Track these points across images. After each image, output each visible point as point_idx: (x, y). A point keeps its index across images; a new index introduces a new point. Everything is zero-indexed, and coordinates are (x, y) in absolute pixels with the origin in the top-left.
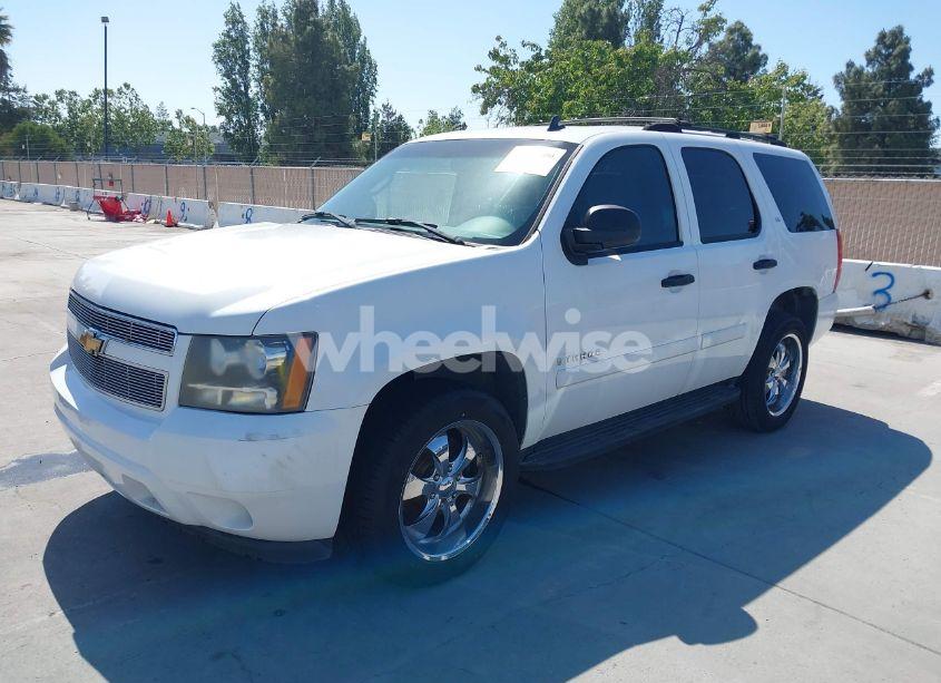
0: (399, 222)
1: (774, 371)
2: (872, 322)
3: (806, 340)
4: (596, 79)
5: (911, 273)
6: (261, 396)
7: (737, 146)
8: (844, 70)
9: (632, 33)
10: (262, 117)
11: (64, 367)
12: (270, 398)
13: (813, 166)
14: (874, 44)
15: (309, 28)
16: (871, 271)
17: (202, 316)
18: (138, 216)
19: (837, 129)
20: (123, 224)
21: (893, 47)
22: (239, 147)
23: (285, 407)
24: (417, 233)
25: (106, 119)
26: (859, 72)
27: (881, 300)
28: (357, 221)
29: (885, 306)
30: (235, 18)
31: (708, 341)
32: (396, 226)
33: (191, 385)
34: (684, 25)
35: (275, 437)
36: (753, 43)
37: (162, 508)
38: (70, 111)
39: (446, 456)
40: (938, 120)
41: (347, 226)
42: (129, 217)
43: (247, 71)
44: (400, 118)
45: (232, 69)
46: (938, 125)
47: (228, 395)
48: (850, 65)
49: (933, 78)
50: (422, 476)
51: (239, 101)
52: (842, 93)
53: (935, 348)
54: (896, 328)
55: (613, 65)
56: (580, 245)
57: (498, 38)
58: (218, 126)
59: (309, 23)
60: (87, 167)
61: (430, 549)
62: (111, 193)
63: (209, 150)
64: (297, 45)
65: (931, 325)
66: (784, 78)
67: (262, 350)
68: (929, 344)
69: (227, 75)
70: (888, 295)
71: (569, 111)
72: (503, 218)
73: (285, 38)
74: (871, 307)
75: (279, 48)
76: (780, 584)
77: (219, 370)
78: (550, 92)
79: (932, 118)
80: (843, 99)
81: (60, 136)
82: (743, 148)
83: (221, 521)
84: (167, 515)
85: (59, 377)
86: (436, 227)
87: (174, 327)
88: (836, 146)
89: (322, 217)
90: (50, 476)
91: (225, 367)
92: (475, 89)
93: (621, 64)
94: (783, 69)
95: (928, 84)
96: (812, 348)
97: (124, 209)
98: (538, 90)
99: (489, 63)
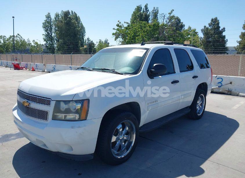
0: (105, 69)
1: (198, 104)
2: (218, 90)
3: (205, 95)
4: (144, 31)
5: (227, 78)
6: (74, 116)
7: (187, 48)
8: (203, 28)
9: (151, 19)
10: (56, 42)
11: (16, 110)
12: (77, 117)
13: (204, 52)
14: (211, 22)
15: (68, 19)
16: (217, 77)
17: (58, 95)
18: (24, 68)
19: (203, 42)
20: (21, 70)
21: (215, 22)
22: (50, 50)
23: (81, 119)
24: (110, 72)
25: (14, 43)
26: (207, 29)
27: (220, 85)
28: (93, 69)
29: (221, 86)
30: (48, 17)
31: (183, 97)
32: (104, 70)
33: (55, 114)
34: (165, 18)
35: (79, 127)
36: (181, 22)
37: (47, 147)
38: (4, 41)
39: (121, 130)
40: (227, 40)
41: (90, 70)
42: (21, 69)
43: (51, 30)
44: (92, 41)
45: (48, 29)
46: (227, 41)
47: (65, 116)
48: (205, 27)
49: (225, 30)
50: (116, 136)
51: (49, 38)
52: (203, 34)
53: (235, 96)
54: (224, 92)
55: (148, 28)
56: (152, 74)
57: (119, 21)
58: (44, 44)
59: (68, 18)
60: (9, 56)
61: (118, 155)
62: (16, 62)
63: (42, 50)
64: (65, 23)
65: (233, 91)
66: (190, 30)
67: (75, 104)
68: (233, 95)
69: (46, 31)
70: (222, 83)
71: (138, 39)
72: (131, 67)
73: (62, 22)
74: (217, 87)
75: (60, 24)
76: (208, 159)
77: (63, 110)
78: (133, 35)
79: (225, 39)
80: (204, 35)
81: (1, 48)
82: (188, 48)
83: (64, 150)
84: (48, 149)
85: (15, 113)
86: (115, 70)
87: (51, 99)
88: (203, 46)
89: (83, 68)
90: (10, 140)
91: (65, 109)
92: (113, 34)
93: (150, 27)
94: (190, 28)
95: (224, 31)
96: (207, 97)
97: (20, 67)
98: (129, 34)
99: (116, 28)
